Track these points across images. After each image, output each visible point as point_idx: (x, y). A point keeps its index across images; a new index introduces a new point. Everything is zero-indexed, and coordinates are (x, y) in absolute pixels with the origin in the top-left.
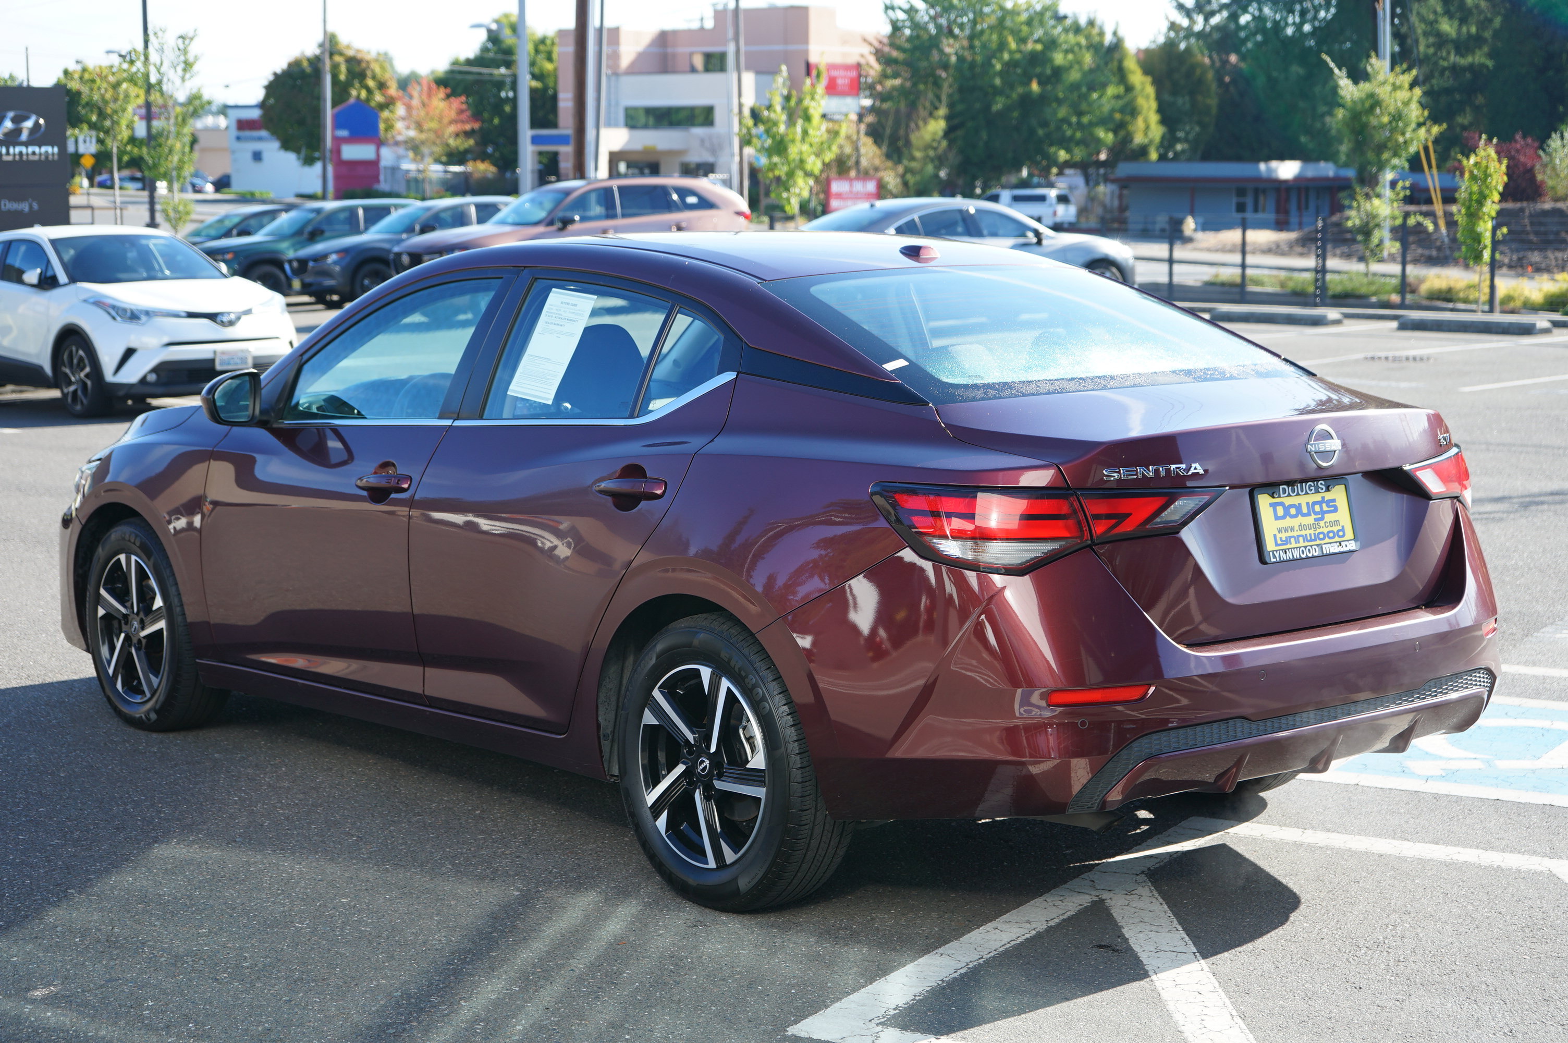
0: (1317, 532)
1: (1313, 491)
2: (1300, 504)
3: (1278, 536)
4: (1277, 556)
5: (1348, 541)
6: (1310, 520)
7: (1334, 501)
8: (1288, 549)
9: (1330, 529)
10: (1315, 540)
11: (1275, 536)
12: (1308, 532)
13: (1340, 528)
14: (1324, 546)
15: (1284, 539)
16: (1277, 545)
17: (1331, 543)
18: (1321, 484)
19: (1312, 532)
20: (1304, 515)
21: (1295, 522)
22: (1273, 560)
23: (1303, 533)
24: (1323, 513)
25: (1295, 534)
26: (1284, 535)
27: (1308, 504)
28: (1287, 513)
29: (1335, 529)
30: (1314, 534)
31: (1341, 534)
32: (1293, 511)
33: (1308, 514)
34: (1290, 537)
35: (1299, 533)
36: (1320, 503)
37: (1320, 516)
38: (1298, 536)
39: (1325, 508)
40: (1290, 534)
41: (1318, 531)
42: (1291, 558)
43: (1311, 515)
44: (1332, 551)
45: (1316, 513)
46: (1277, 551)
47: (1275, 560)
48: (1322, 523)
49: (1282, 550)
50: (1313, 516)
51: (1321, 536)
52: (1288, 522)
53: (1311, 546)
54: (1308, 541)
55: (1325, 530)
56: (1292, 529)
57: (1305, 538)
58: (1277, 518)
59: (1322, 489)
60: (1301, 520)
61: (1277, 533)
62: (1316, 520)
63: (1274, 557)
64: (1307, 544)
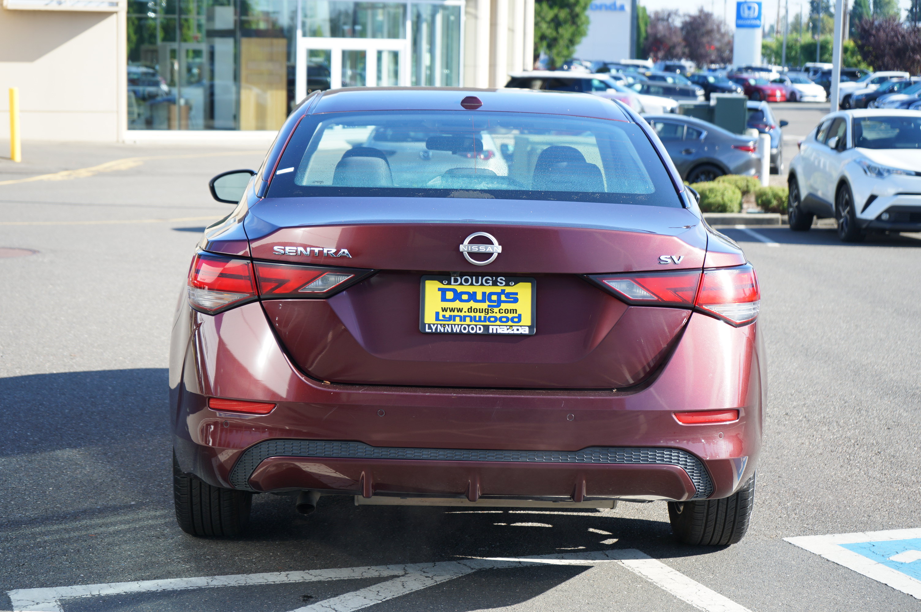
0: (488, 316)
1: (491, 284)
2: (475, 293)
3: (441, 314)
4: (434, 328)
5: (521, 326)
6: (484, 306)
7: (516, 294)
8: (448, 325)
9: (504, 315)
10: (485, 321)
11: (437, 314)
12: (478, 314)
13: (517, 315)
14: (491, 328)
15: (447, 316)
16: (437, 319)
17: (499, 326)
18: (501, 279)
19: (483, 315)
20: (476, 301)
21: (465, 306)
22: (427, 330)
23: (472, 314)
24: (499, 302)
25: (462, 314)
26: (448, 314)
27: (484, 294)
28: (458, 296)
29: (510, 316)
30: (485, 317)
31: (516, 320)
32: (465, 297)
33: (483, 301)
34: (455, 316)
35: (467, 314)
36: (499, 295)
37: (496, 304)
38: (465, 317)
39: (503, 298)
40: (456, 313)
41: (490, 315)
42: (450, 331)
43: (485, 302)
44: (500, 331)
45: (490, 301)
46: (434, 325)
47: (430, 331)
48: (496, 310)
49: (441, 325)
50: (488, 303)
51: (492, 319)
52: (457, 304)
53: (476, 326)
54: (475, 321)
55: (498, 315)
56: (460, 310)
57: (473, 319)
58: (444, 299)
59: (501, 283)
60: (472, 304)
61: (440, 311)
62: (489, 306)
63: (430, 328)
64: (473, 323)
